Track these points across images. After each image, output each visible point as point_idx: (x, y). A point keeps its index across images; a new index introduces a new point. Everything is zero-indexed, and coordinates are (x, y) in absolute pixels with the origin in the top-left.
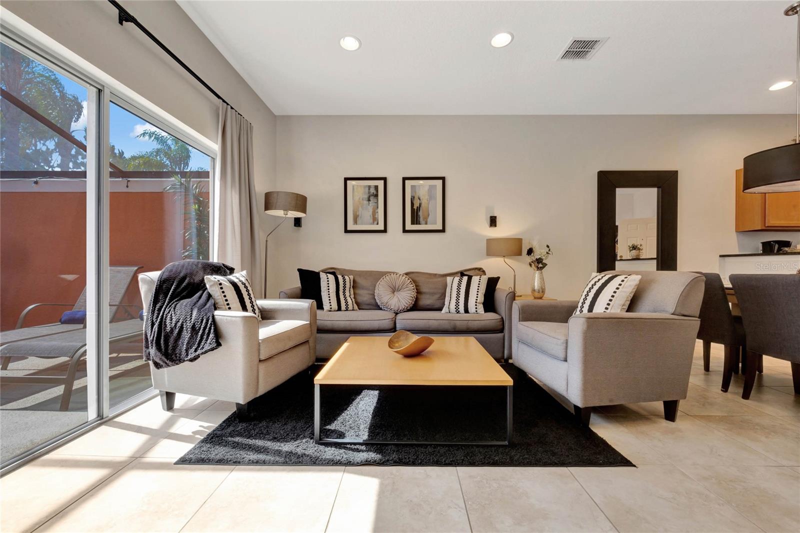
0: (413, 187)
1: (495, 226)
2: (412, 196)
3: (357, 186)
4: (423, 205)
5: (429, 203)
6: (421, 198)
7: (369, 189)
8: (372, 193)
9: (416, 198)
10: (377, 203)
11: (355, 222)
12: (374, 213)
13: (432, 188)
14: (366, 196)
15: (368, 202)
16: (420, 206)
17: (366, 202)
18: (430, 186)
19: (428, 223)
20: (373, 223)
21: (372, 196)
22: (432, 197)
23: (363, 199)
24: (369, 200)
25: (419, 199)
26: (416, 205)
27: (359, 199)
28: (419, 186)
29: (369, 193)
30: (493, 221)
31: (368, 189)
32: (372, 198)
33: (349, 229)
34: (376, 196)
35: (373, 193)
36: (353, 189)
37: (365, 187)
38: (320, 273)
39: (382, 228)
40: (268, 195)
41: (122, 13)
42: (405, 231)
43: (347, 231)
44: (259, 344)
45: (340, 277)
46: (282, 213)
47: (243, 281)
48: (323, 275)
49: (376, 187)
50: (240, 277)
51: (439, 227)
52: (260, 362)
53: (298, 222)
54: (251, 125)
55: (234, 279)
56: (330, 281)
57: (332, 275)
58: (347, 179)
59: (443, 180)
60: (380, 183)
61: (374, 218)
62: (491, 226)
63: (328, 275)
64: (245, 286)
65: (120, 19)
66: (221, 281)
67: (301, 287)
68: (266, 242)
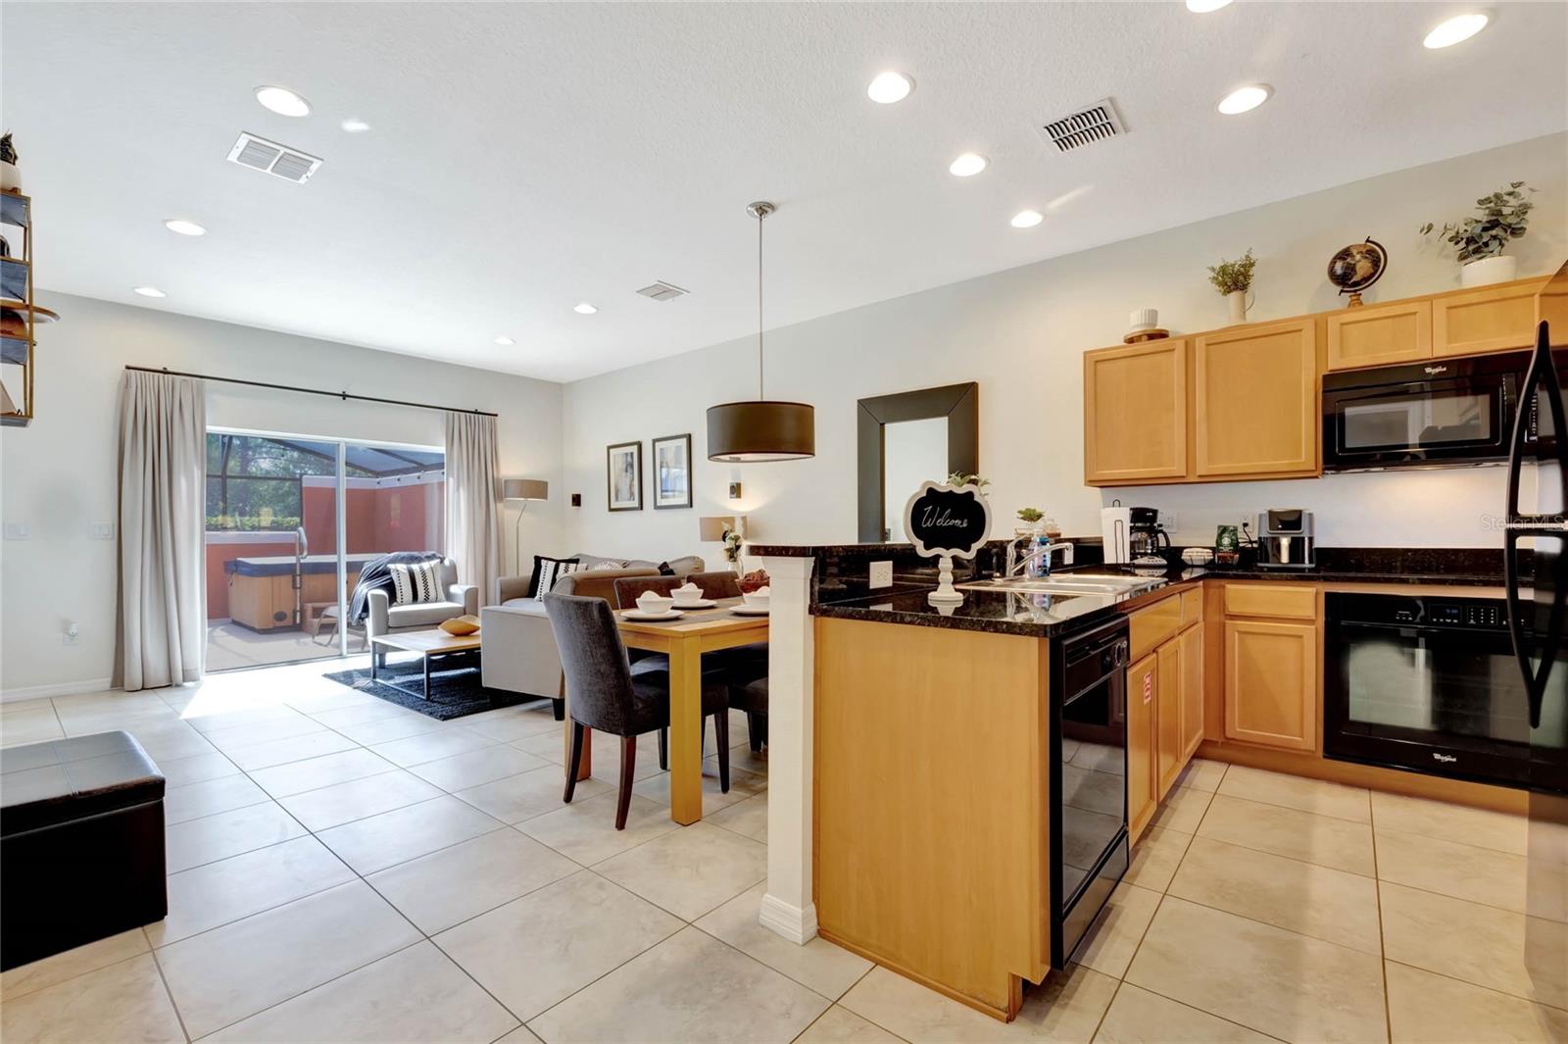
0: (662, 450)
1: (739, 497)
3: (617, 455)
4: (671, 472)
5: (676, 470)
6: (669, 463)
7: (627, 458)
8: (629, 463)
9: (665, 464)
10: (633, 473)
11: (617, 499)
12: (631, 486)
13: (678, 448)
14: (625, 466)
15: (626, 474)
16: (668, 473)
17: (624, 474)
18: (675, 447)
19: (675, 496)
20: (630, 500)
21: (629, 466)
22: (678, 461)
23: (622, 471)
24: (627, 471)
25: (667, 465)
26: (665, 473)
27: (620, 471)
28: (667, 449)
29: (626, 462)
30: (736, 490)
31: (625, 457)
32: (629, 469)
33: (612, 507)
34: (632, 466)
35: (631, 462)
36: (615, 459)
37: (622, 455)
38: (543, 561)
39: (637, 505)
40: (506, 482)
41: (344, 396)
42: (656, 507)
43: (611, 510)
44: (387, 616)
45: (562, 566)
46: (522, 499)
47: (425, 569)
48: (543, 562)
49: (632, 454)
50: (426, 565)
51: (684, 500)
52: (387, 627)
53: (577, 500)
54: (496, 415)
55: (415, 567)
56: (548, 568)
57: (554, 563)
58: (609, 448)
59: (689, 437)
60: (634, 449)
61: (632, 494)
62: (732, 497)
63: (550, 563)
64: (424, 574)
65: (344, 399)
66: (400, 569)
67: (531, 575)
68: (517, 528)
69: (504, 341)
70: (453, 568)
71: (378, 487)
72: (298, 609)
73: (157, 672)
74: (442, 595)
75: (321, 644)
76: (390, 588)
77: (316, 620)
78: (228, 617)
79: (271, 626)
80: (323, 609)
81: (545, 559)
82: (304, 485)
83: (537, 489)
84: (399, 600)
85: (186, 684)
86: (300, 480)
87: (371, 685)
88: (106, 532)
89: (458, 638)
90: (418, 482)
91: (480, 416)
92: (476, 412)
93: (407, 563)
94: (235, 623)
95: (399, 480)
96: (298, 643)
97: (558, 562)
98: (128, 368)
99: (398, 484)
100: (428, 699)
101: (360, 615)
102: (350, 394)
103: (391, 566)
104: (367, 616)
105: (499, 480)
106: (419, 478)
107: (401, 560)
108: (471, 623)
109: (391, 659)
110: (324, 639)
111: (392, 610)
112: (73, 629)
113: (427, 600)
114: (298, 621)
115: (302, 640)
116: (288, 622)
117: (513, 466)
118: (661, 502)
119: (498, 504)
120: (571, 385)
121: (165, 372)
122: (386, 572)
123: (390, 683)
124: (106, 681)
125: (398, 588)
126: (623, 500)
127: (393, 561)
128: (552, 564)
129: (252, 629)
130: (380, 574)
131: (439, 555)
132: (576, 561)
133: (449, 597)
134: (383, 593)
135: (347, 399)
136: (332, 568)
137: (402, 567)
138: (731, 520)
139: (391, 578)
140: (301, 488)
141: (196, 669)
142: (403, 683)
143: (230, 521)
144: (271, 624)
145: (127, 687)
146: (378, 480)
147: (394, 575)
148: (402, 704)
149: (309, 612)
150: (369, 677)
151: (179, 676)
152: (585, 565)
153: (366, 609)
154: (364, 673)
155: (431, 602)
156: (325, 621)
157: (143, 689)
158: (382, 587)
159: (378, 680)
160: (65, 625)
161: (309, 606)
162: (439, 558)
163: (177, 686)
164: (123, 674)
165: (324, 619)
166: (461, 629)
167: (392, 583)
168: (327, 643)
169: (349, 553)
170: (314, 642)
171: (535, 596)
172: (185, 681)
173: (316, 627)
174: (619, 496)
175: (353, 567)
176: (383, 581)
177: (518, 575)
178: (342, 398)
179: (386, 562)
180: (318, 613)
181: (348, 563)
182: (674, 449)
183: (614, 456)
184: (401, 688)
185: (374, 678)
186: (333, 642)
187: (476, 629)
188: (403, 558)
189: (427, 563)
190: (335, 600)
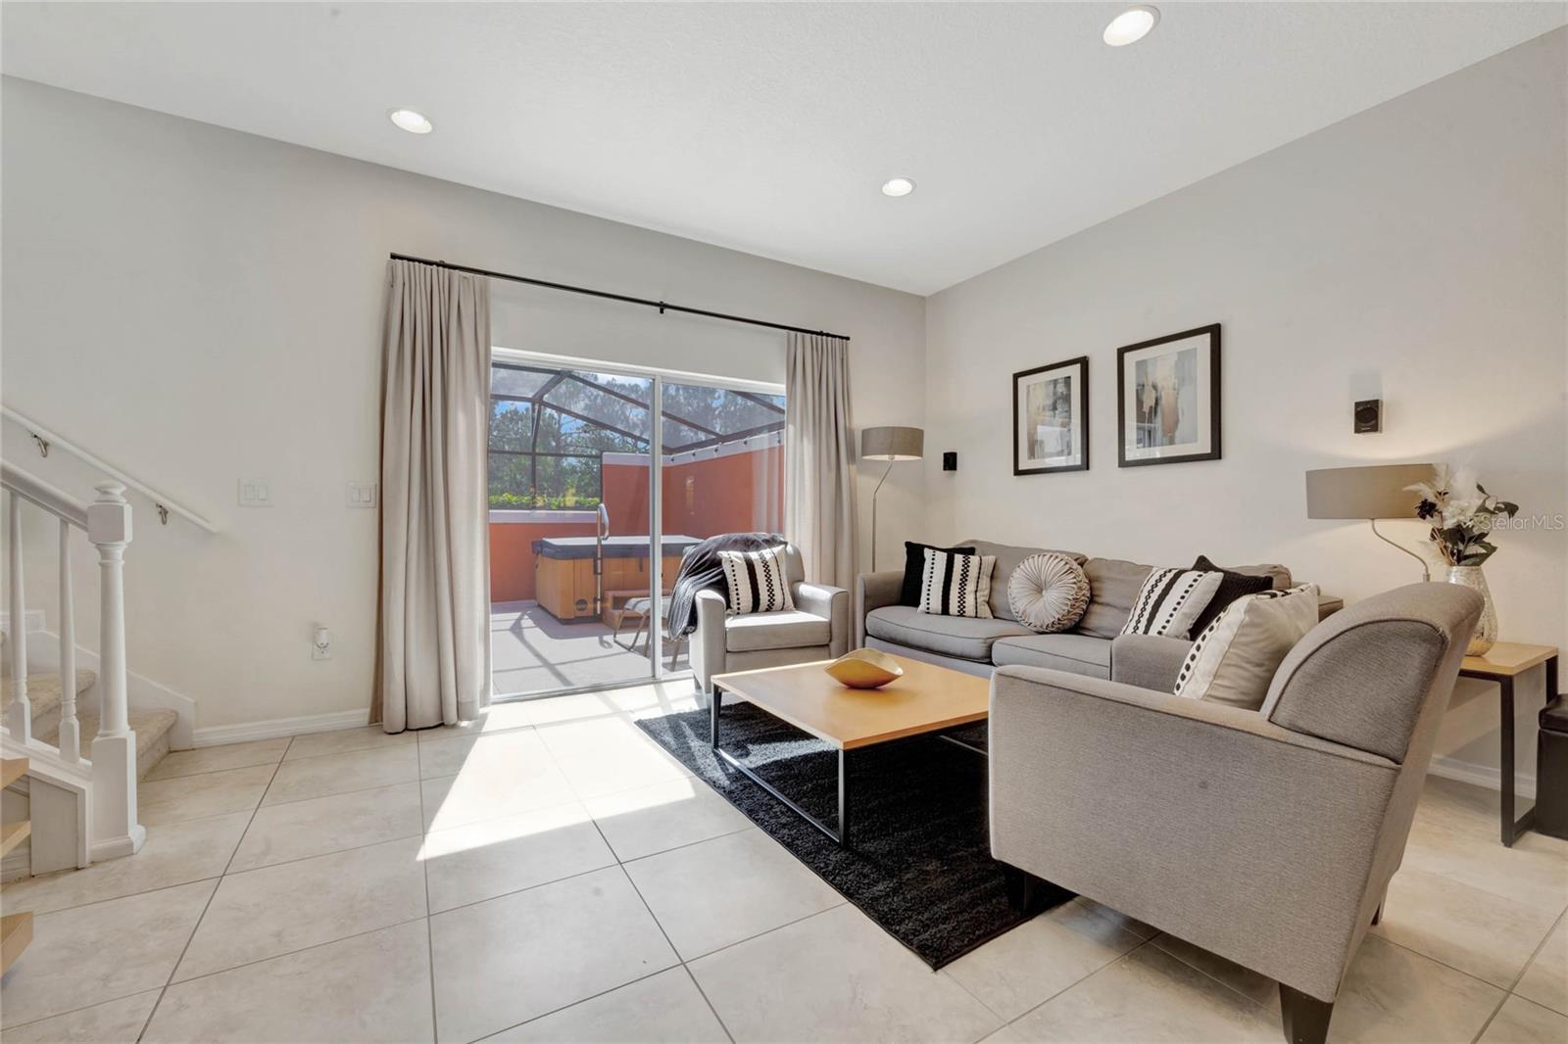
0: (1141, 365)
1: (1375, 428)
2: (1138, 385)
3: (1035, 384)
4: (1163, 402)
5: (1178, 394)
6: (1159, 385)
7: (1055, 387)
8: (1059, 394)
9: (1148, 388)
10: (1069, 411)
11: (1032, 454)
12: (1064, 433)
13: (1188, 354)
14: (1050, 402)
15: (1051, 413)
16: (1157, 404)
17: (1048, 414)
18: (1179, 353)
19: (1177, 440)
20: (1061, 454)
21: (1060, 398)
22: (1184, 378)
23: (1044, 409)
24: (1055, 408)
25: (1155, 387)
26: (1149, 402)
27: (1038, 408)
28: (1155, 359)
29: (1055, 394)
30: (1368, 416)
31: (1052, 386)
32: (1059, 402)
33: (1020, 468)
34: (1067, 398)
35: (1062, 393)
36: (1028, 392)
37: (1047, 383)
38: (926, 550)
39: (1078, 462)
40: (866, 433)
41: (663, 307)
42: (1123, 463)
43: (1018, 472)
44: (725, 633)
45: (959, 559)
46: (885, 457)
47: (768, 559)
48: (928, 553)
49: (1067, 378)
50: (768, 553)
51: (1205, 447)
52: (728, 654)
53: (950, 461)
54: (848, 339)
55: (754, 555)
56: (935, 563)
57: (945, 554)
58: (1016, 377)
59: (1215, 331)
60: (1075, 371)
61: (1065, 445)
62: (1358, 430)
63: (937, 552)
64: (766, 565)
65: (662, 312)
66: (733, 558)
67: (904, 570)
68: (875, 500)
69: (898, 187)
70: (796, 559)
71: (672, 464)
72: (599, 597)
73: (425, 708)
74: (790, 602)
75: (624, 648)
76: (721, 585)
77: (617, 613)
78: (536, 600)
79: (572, 617)
80: (626, 599)
81: (930, 547)
82: (604, 463)
83: (910, 441)
84: (737, 607)
85: (464, 724)
86: (599, 457)
87: (720, 768)
88: (366, 498)
90: (715, 456)
91: (830, 338)
92: (821, 334)
93: (742, 550)
95: (694, 455)
96: (602, 642)
97: (951, 553)
98: (394, 257)
99: (693, 460)
100: (845, 845)
101: (685, 627)
102: (671, 304)
103: (723, 554)
104: (696, 631)
105: (854, 431)
106: (716, 450)
107: (735, 545)
110: (627, 638)
111: (731, 623)
112: (323, 638)
113: (769, 610)
114: (599, 612)
115: (606, 638)
116: (589, 611)
117: (868, 412)
118: (1136, 454)
119: (851, 467)
120: (940, 297)
121: (441, 264)
122: (716, 563)
123: (744, 764)
124: (362, 714)
125: (732, 588)
126: (1047, 457)
127: (723, 546)
128: (942, 557)
129: (555, 618)
130: (707, 566)
131: (780, 537)
133: (798, 603)
134: (713, 595)
135: (666, 310)
136: (643, 552)
137: (736, 555)
139: (722, 572)
140: (601, 465)
141: (475, 702)
143: (539, 500)
144: (573, 612)
145: (387, 727)
146: (672, 456)
147: (726, 568)
149: (609, 604)
150: (708, 740)
151: (451, 715)
152: (989, 559)
153: (693, 620)
155: (777, 612)
156: (628, 614)
157: (406, 729)
158: (710, 586)
159: (725, 754)
160: (315, 630)
161: (610, 594)
162: (781, 541)
163: (454, 726)
164: (382, 704)
165: (627, 612)
166: (858, 675)
167: (724, 579)
168: (631, 644)
169: (665, 532)
170: (616, 642)
171: (916, 604)
172: (459, 718)
173: (618, 622)
174: (1037, 448)
175: (669, 551)
176: (711, 576)
177: (874, 571)
178: (658, 309)
179: (714, 545)
180: (619, 603)
181: (663, 545)
182: (1175, 358)
183: (1028, 387)
184: (768, 781)
185: (716, 746)
186: (637, 644)
187: (893, 677)
188: (736, 542)
189: (768, 550)
190: (648, 588)
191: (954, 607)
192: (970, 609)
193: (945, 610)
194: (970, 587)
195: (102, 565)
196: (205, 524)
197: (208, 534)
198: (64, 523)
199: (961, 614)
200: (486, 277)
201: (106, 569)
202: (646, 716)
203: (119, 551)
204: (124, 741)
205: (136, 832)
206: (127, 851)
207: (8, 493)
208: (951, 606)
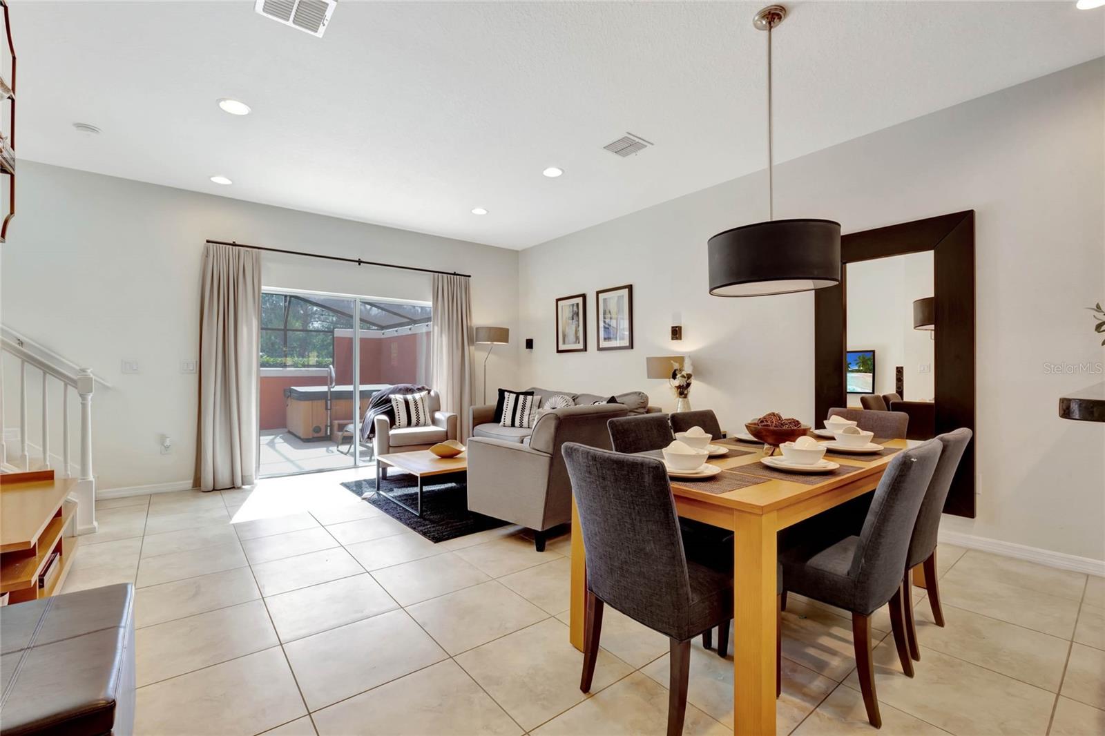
0: (605, 300)
1: (677, 338)
2: (604, 311)
3: (565, 305)
4: (613, 319)
5: (618, 316)
7: (573, 308)
9: (607, 311)
10: (578, 321)
11: (564, 342)
12: (577, 332)
13: (620, 297)
14: (571, 315)
16: (610, 321)
17: (571, 321)
18: (618, 297)
19: (617, 339)
20: (576, 343)
21: (575, 314)
22: (619, 309)
24: (573, 319)
25: (610, 312)
26: (608, 320)
27: (567, 318)
28: (610, 298)
29: (573, 311)
30: (676, 333)
31: (571, 307)
32: (575, 316)
33: (560, 349)
34: (578, 314)
35: (576, 312)
36: (562, 309)
37: (570, 306)
38: (506, 393)
39: (582, 348)
40: (477, 329)
41: (360, 262)
42: (599, 349)
43: (558, 351)
44: (389, 438)
45: (521, 397)
46: (489, 343)
47: (417, 399)
48: (506, 394)
49: (578, 305)
50: (417, 396)
51: (626, 343)
52: (390, 447)
53: (530, 344)
54: (470, 276)
55: (409, 397)
56: (510, 400)
57: (515, 395)
58: (558, 300)
59: (630, 288)
60: (580, 300)
61: (577, 338)
62: (672, 339)
63: (511, 394)
64: (416, 402)
65: (359, 264)
66: (398, 399)
67: (496, 404)
68: (485, 366)
69: (480, 211)
70: (437, 397)
71: (383, 337)
72: (329, 424)
73: (224, 478)
74: (429, 421)
75: (342, 453)
76: (391, 414)
77: (340, 433)
78: (286, 427)
79: (311, 437)
80: (346, 425)
81: (508, 391)
82: (335, 336)
83: (501, 335)
84: (397, 424)
85: (244, 487)
86: (332, 332)
87: (376, 496)
88: (192, 368)
89: (444, 460)
90: (410, 333)
91: (458, 277)
92: (455, 274)
93: (403, 394)
94: (290, 432)
95: (396, 331)
96: (327, 451)
97: (518, 394)
98: (208, 242)
99: (396, 334)
100: (421, 516)
101: (369, 435)
102: (364, 260)
103: (392, 396)
104: (374, 436)
105: (471, 328)
106: (410, 329)
107: (400, 391)
108: (454, 447)
109: (391, 471)
110: (345, 448)
111: (392, 432)
112: (168, 443)
113: (417, 425)
114: (329, 434)
115: (331, 448)
116: (322, 434)
117: (481, 317)
118: (603, 344)
119: (471, 347)
120: (525, 251)
121: (234, 244)
122: (389, 401)
123: (390, 495)
124: (189, 483)
125: (396, 414)
126: (569, 344)
127: (394, 392)
128: (513, 396)
129: (299, 438)
130: (383, 403)
131: (427, 387)
132: (531, 394)
133: (434, 422)
134: (385, 417)
135: (362, 264)
136: (349, 395)
137: (399, 397)
138: (681, 360)
139: (392, 406)
140: (333, 337)
141: (251, 476)
142: (400, 496)
143: (289, 361)
144: (311, 434)
145: (203, 488)
146: (383, 331)
147: (394, 403)
148: (400, 519)
149: (336, 428)
150: (374, 487)
151: (239, 482)
152: (539, 397)
153: (373, 431)
154: (370, 483)
155: (421, 426)
156: (346, 434)
157: (214, 489)
158: (384, 413)
159: (381, 492)
160: (163, 438)
161: (336, 423)
162: (427, 390)
163: (239, 488)
164: (200, 478)
165: (346, 433)
166: (446, 452)
167: (393, 409)
168: (346, 451)
169: (362, 383)
170: (338, 450)
171: (499, 421)
172: (243, 484)
173: (340, 438)
174: (566, 340)
175: (364, 395)
176: (386, 407)
177: (485, 404)
178: (357, 263)
179: (388, 392)
180: (342, 427)
181: (361, 392)
182: (616, 299)
183: (562, 307)
184: (399, 501)
185: (378, 489)
186: (350, 451)
187: (459, 452)
188: (400, 389)
189: (418, 394)
190: (352, 419)
191: (517, 423)
192: (525, 423)
193: (513, 425)
194: (527, 412)
195: (82, 403)
196: (106, 384)
197: (107, 388)
198: (66, 385)
199: (521, 426)
200: (260, 250)
201: (84, 406)
202: (346, 481)
203: (90, 397)
204: (91, 482)
205: (95, 524)
206: (93, 531)
207: (42, 372)
208: (516, 422)
